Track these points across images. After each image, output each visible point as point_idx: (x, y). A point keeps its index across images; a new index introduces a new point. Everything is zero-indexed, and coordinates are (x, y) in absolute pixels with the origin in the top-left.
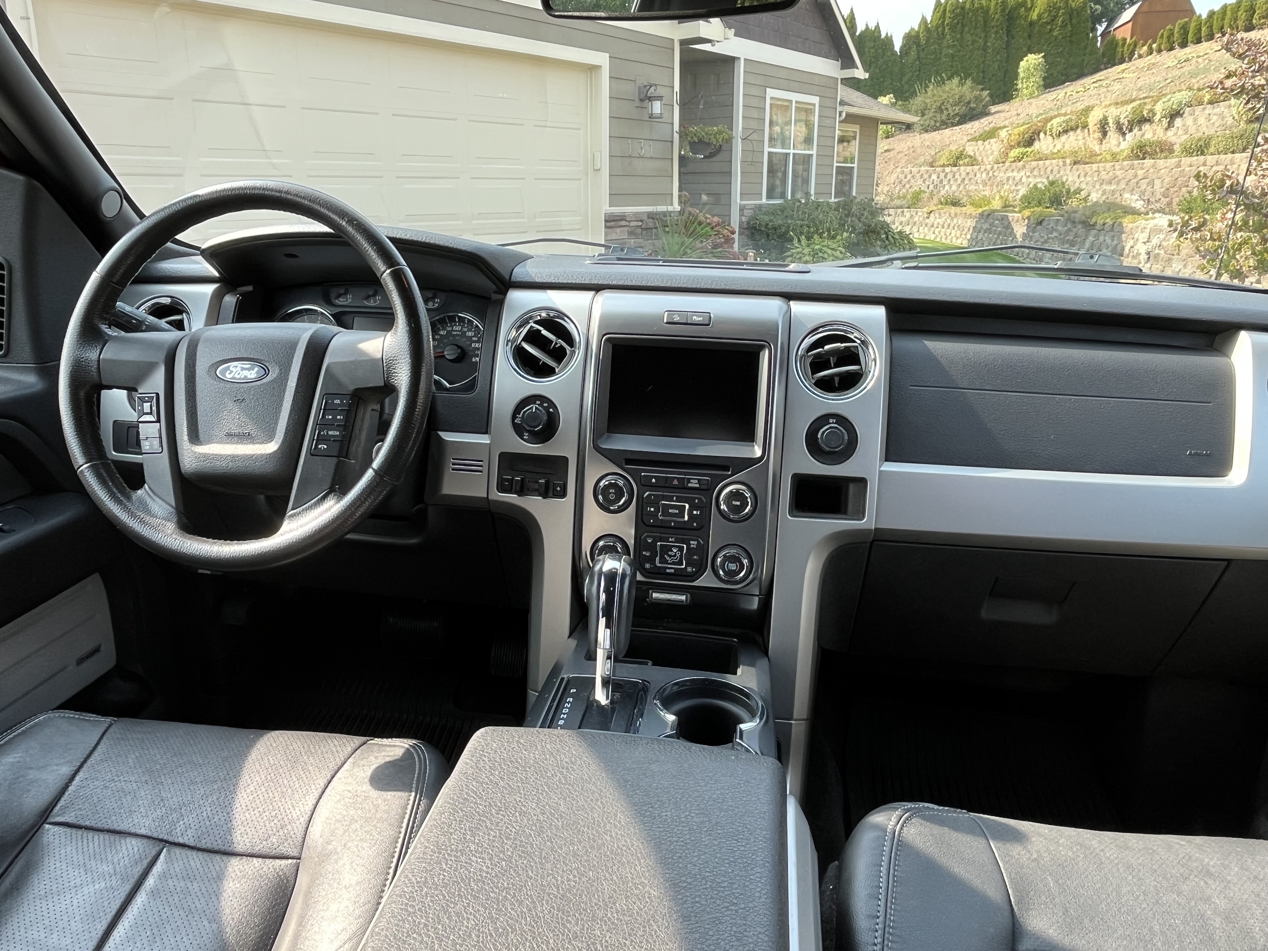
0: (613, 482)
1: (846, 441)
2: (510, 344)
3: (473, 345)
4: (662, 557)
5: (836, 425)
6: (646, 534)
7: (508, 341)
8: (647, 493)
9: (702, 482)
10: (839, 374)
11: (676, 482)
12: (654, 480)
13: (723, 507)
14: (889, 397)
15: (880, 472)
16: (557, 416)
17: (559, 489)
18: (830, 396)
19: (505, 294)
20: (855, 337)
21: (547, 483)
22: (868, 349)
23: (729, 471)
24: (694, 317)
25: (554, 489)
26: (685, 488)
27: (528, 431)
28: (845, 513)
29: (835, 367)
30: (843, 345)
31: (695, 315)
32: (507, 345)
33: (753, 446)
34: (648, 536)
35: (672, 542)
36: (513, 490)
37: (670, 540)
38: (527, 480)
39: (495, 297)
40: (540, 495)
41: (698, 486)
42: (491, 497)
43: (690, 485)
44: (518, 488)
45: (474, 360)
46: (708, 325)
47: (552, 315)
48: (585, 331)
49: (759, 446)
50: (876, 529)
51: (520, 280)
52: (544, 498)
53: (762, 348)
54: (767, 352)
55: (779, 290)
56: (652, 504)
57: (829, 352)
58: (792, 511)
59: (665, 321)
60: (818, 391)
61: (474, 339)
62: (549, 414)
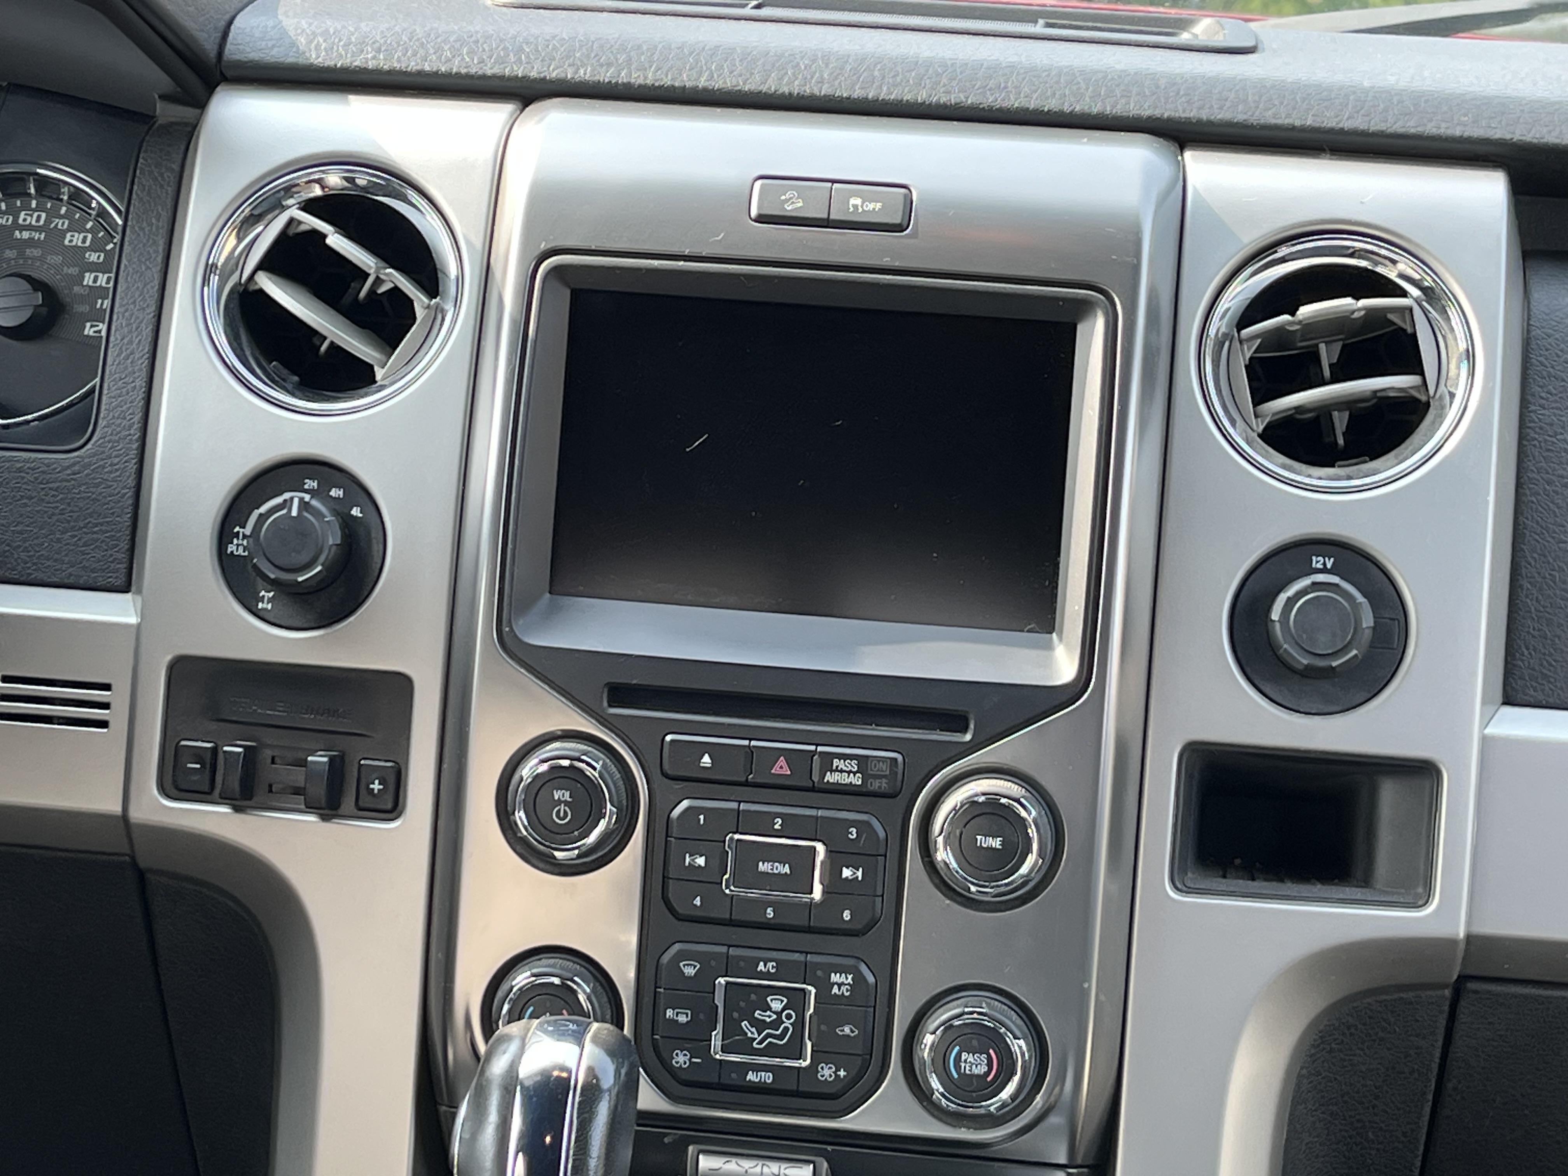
0: (566, 763)
1: (1367, 635)
2: (215, 279)
3: (88, 279)
4: (731, 1030)
5: (1335, 579)
6: (677, 947)
7: (210, 269)
8: (685, 804)
9: (873, 771)
10: (1348, 404)
11: (781, 768)
12: (706, 759)
13: (943, 855)
14: (1519, 485)
15: (1486, 741)
16: (375, 534)
17: (376, 786)
18: (1317, 476)
19: (202, 104)
20: (1402, 276)
21: (337, 767)
22: (1448, 319)
23: (965, 730)
24: (854, 201)
25: (362, 787)
26: (813, 789)
27: (275, 584)
28: (1366, 882)
29: (1334, 380)
30: (1364, 302)
31: (856, 194)
32: (205, 281)
33: (1049, 647)
34: (682, 956)
35: (767, 976)
36: (217, 792)
37: (761, 966)
38: (268, 753)
39: (166, 112)
40: (310, 807)
41: (857, 780)
42: (139, 814)
43: (830, 778)
44: (235, 784)
45: (89, 331)
46: (899, 228)
47: (361, 182)
48: (478, 242)
49: (1068, 647)
50: (1470, 939)
51: (254, 56)
52: (325, 818)
53: (1082, 309)
54: (1099, 324)
55: (1146, 111)
56: (696, 843)
57: (1312, 328)
58: (1183, 871)
59: (754, 213)
60: (1275, 461)
61: (93, 257)
62: (348, 525)
